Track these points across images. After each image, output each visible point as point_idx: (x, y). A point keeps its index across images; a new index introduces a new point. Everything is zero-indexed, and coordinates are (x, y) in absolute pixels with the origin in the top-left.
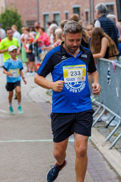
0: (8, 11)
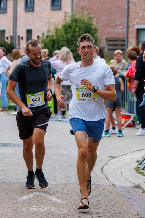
0: (75, 20)
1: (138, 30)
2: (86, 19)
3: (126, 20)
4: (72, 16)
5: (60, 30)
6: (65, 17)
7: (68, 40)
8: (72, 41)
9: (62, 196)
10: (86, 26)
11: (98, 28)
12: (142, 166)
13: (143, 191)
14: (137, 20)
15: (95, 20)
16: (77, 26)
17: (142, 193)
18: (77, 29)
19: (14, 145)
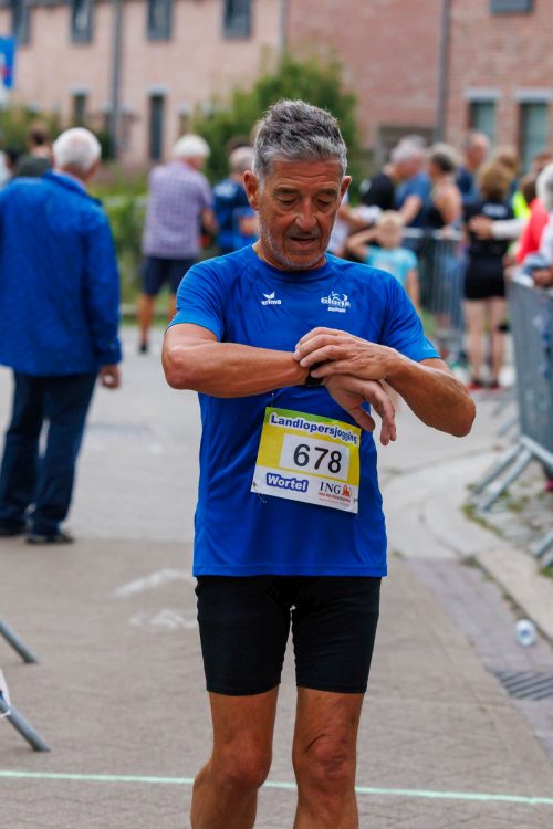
0: (292, 71)
1: (475, 106)
13: (485, 576)
17: (483, 579)
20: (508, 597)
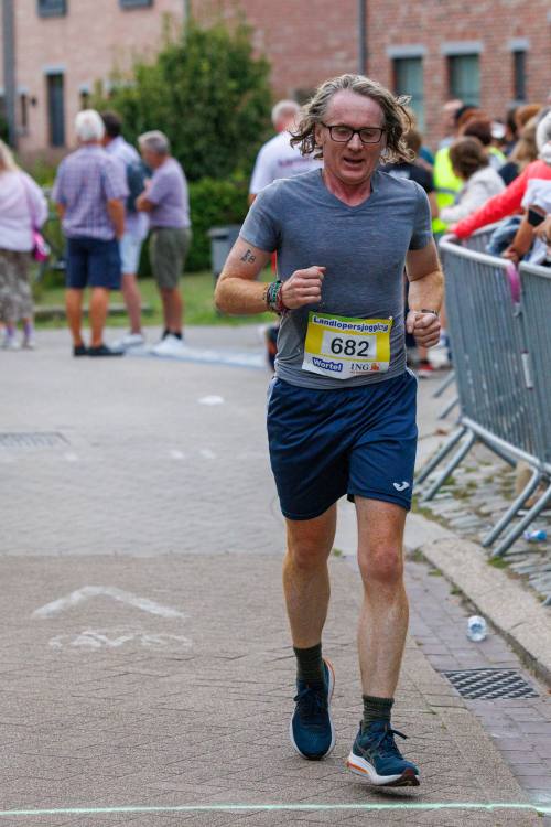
0: (197, 39)
1: (398, 63)
2: (230, 32)
3: (356, 33)
4: (190, 23)
5: (151, 70)
6: (167, 28)
7: (177, 101)
8: (189, 103)
9: (176, 594)
10: (232, 55)
11: (270, 59)
12: (427, 489)
13: (432, 571)
14: (394, 31)
15: (259, 34)
16: (203, 55)
17: (430, 574)
18: (205, 66)
19: (18, 441)
20: (457, 592)
